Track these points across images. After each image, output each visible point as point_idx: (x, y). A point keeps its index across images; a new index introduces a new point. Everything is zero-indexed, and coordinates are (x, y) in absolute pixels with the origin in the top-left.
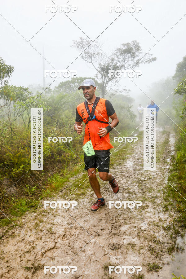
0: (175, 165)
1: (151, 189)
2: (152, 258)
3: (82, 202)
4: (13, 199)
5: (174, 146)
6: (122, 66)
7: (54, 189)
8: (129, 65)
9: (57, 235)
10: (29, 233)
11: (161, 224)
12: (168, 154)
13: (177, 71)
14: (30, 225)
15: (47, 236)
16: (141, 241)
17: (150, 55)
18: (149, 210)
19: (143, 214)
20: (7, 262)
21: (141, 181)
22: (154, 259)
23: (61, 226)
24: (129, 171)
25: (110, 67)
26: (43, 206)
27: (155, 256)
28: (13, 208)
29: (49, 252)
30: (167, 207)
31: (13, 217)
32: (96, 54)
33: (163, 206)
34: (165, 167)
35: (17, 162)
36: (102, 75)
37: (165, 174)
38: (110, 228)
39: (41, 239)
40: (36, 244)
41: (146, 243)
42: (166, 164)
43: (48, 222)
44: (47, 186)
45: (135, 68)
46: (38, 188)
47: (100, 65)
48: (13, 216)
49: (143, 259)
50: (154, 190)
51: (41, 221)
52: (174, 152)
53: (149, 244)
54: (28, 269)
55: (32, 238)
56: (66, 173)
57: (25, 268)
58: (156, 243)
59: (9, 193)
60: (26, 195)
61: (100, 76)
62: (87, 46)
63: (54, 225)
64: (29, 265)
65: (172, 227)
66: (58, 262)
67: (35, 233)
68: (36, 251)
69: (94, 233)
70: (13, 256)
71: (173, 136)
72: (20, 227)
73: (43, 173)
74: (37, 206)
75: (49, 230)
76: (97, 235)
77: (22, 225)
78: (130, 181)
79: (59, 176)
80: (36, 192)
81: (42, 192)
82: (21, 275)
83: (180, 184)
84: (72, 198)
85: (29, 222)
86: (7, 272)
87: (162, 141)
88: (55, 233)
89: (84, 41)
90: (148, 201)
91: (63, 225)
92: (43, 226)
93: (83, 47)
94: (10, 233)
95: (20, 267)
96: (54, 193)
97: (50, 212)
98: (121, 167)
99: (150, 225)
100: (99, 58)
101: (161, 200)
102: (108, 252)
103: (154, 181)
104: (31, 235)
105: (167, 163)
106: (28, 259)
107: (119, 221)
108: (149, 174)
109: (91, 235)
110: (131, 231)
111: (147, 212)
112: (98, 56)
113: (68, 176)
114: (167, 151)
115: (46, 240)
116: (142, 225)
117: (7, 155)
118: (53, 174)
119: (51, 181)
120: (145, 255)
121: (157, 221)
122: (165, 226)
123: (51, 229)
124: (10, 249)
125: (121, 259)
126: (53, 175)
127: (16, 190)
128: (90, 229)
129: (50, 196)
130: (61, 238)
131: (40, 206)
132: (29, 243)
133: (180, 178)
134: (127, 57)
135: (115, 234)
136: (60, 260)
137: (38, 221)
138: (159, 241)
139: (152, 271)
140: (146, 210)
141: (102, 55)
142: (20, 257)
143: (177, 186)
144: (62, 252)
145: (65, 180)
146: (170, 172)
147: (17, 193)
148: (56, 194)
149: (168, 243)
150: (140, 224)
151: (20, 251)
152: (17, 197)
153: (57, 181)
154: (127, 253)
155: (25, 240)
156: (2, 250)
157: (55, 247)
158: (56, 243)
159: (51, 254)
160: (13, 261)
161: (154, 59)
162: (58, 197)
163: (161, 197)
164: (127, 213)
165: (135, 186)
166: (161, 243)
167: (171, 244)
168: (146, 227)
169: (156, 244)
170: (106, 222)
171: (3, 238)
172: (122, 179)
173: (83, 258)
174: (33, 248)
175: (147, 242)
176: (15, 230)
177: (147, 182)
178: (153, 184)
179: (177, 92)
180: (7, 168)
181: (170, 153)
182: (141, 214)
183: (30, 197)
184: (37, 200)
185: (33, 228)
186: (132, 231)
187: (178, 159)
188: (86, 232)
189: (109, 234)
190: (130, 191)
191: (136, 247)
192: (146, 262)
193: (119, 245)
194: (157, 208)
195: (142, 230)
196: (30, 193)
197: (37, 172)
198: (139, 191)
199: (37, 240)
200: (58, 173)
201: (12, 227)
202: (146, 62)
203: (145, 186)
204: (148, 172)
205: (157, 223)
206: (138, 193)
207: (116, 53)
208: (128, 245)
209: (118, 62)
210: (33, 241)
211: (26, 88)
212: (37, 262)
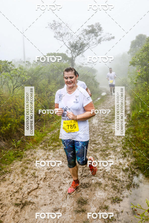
0: (131, 121)
1: (112, 141)
2: (115, 193)
3: (58, 152)
4: (3, 151)
5: (130, 107)
6: (87, 44)
7: (36, 142)
8: (93, 43)
9: (39, 178)
10: (17, 177)
11: (121, 167)
13: (131, 47)
14: (17, 171)
15: (31, 179)
16: (105, 181)
17: (110, 35)
18: (111, 156)
20: (0, 200)
21: (105, 134)
22: (116, 194)
23: (42, 171)
24: (95, 127)
25: (77, 45)
26: (27, 156)
27: (117, 191)
28: (3, 158)
29: (34, 191)
30: (125, 154)
31: (3, 165)
32: (66, 33)
33: (122, 153)
35: (5, 122)
36: (72, 51)
38: (81, 171)
39: (27, 182)
40: (23, 185)
41: (110, 182)
43: (32, 168)
44: (30, 140)
45: (98, 45)
46: (23, 142)
47: (70, 43)
48: (3, 164)
49: (107, 194)
50: (115, 141)
51: (26, 167)
52: (130, 111)
53: (112, 183)
54: (17, 205)
55: (20, 181)
56: (45, 129)
57: (15, 205)
58: (118, 181)
60: (13, 148)
61: (70, 51)
62: (59, 27)
63: (36, 170)
64: (18, 202)
65: (130, 169)
66: (41, 199)
67: (22, 177)
68: (23, 191)
69: (69, 176)
70: (4, 195)
71: (128, 99)
72: (9, 173)
74: (22, 156)
75: (33, 174)
77: (11, 171)
78: (96, 135)
79: (39, 132)
80: (21, 145)
81: (26, 145)
82: (12, 210)
83: (135, 136)
84: (50, 149)
85: (16, 169)
86: (1, 208)
88: (38, 177)
89: (56, 23)
90: (110, 150)
91: (43, 171)
92: (28, 171)
93: (56, 28)
94: (1, 178)
95: (10, 204)
96: (36, 145)
97: (33, 161)
99: (112, 168)
101: (120, 149)
102: (81, 190)
103: (114, 134)
104: (18, 179)
106: (17, 197)
108: (110, 129)
109: (67, 177)
111: (110, 158)
112: (67, 35)
113: (47, 132)
115: (31, 183)
116: (106, 168)
120: (109, 191)
121: (118, 165)
122: (124, 168)
123: (34, 173)
124: (2, 190)
125: (90, 195)
127: (5, 144)
128: (66, 173)
130: (43, 180)
131: (25, 156)
132: (18, 185)
133: (135, 131)
134: (91, 36)
135: (85, 176)
136: (42, 197)
137: (24, 168)
138: (120, 180)
139: (115, 202)
140: (109, 157)
141: (71, 35)
142: (11, 196)
143: (133, 137)
144: (44, 191)
145: (44, 135)
146: (127, 127)
147: (5, 146)
149: (126, 181)
150: (104, 168)
151: (10, 191)
152: (6, 149)
153: (38, 136)
154: (95, 190)
155: (14, 183)
157: (38, 187)
158: (39, 184)
159: (35, 193)
160: (5, 199)
161: (113, 38)
162: (39, 148)
163: (120, 146)
165: (100, 138)
166: (121, 181)
167: (129, 182)
168: (109, 170)
169: (118, 182)
173: (61, 195)
174: (21, 189)
175: (110, 181)
176: (6, 175)
177: (109, 135)
178: (114, 136)
179: (131, 64)
181: (127, 112)
182: (105, 160)
183: (17, 149)
184: (22, 151)
185: (20, 173)
186: (99, 173)
187: (133, 117)
188: (62, 175)
189: (81, 176)
190: (96, 142)
191: (102, 185)
192: (110, 196)
193: (88, 184)
194: (118, 155)
195: (106, 172)
196: (17, 146)
197: (21, 129)
198: (103, 142)
199: (24, 183)
200: (38, 129)
201: (3, 173)
202: (107, 40)
203: (108, 138)
204: (110, 127)
205: (118, 167)
206: (102, 144)
207: (83, 33)
208: (96, 184)
209: (85, 40)
210: (20, 183)
211: (10, 62)
212: (24, 199)
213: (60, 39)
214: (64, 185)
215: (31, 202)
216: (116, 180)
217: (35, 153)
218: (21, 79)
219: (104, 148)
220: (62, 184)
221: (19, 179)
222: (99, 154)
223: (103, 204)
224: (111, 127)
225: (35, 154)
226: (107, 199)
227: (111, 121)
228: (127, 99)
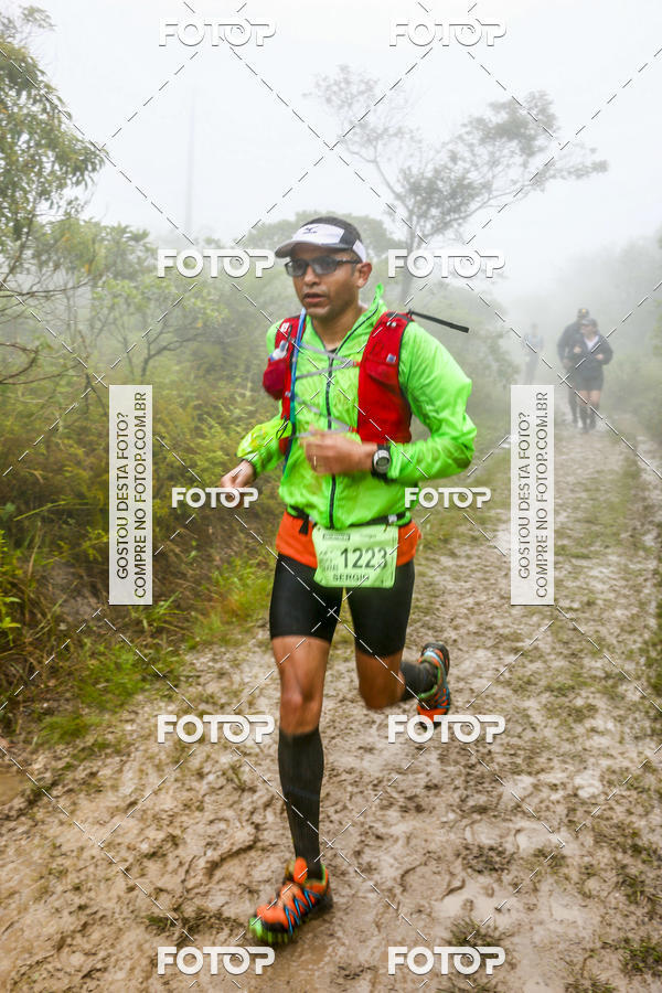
1: (599, 647)
2: (634, 918)
6: (487, 186)
7: (237, 615)
8: (513, 182)
9: (262, 797)
10: (154, 780)
11: (651, 781)
12: (645, 517)
15: (223, 796)
16: (582, 844)
17: (588, 152)
18: (599, 722)
19: (580, 740)
20: (77, 889)
22: (644, 923)
23: (272, 760)
25: (440, 184)
26: (199, 677)
27: (646, 910)
28: (90, 676)
29: (235, 861)
31: (87, 710)
32: (391, 131)
33: (652, 713)
34: (639, 566)
35: (105, 505)
36: (411, 213)
37: (646, 591)
38: (459, 782)
39: (200, 809)
40: (185, 825)
41: (604, 856)
42: (641, 553)
44: (210, 600)
45: (531, 195)
46: (178, 607)
47: (406, 174)
48: (89, 706)
49: (599, 919)
50: (610, 648)
53: (615, 859)
55: (168, 802)
57: (146, 921)
58: (644, 856)
59: (70, 619)
60: (135, 632)
61: (402, 212)
63: (245, 754)
64: (163, 907)
67: (176, 780)
68: (186, 853)
69: (402, 801)
70: (96, 866)
71: (650, 452)
72: (118, 752)
73: (193, 553)
74: (177, 678)
75: (229, 773)
76: (411, 805)
77: (123, 746)
79: (251, 566)
80: (170, 623)
81: (194, 623)
82: (135, 946)
85: (149, 735)
86: (79, 928)
87: (616, 468)
88: (253, 790)
89: (354, 78)
90: (593, 689)
92: (204, 754)
93: (348, 103)
94: (81, 774)
95: (126, 913)
96: (238, 630)
97: (229, 704)
98: (477, 552)
99: (610, 783)
100: (401, 148)
101: (640, 688)
102: (464, 881)
103: (605, 615)
104: (160, 789)
105: (645, 549)
106: (159, 885)
107: (492, 760)
108: (585, 586)
109: (391, 804)
110: (541, 802)
111: (593, 730)
112: (396, 141)
114: (639, 506)
115: (221, 815)
116: (578, 781)
117: (68, 474)
118: (230, 556)
119: (222, 582)
120: (603, 902)
121: (636, 769)
123: (235, 769)
125: (514, 915)
126: (229, 563)
128: (385, 783)
129: (225, 641)
130: (278, 811)
131: (188, 677)
132: (156, 818)
134: (506, 152)
135: (482, 810)
138: (655, 852)
139: (641, 970)
140: (589, 723)
141: (412, 138)
142: (126, 872)
148: (247, 637)
150: (571, 777)
151: (123, 847)
152: (100, 635)
153: (246, 586)
154: (536, 890)
155: (138, 807)
156: (56, 837)
157: (255, 842)
158: (258, 827)
159: (243, 869)
160: (98, 886)
161: (601, 167)
162: (255, 646)
163: (638, 678)
164: (519, 729)
165: (539, 626)
168: (597, 792)
169: (644, 862)
170: (442, 758)
171: (55, 793)
172: (485, 598)
174: (174, 841)
175: (606, 851)
176: (100, 764)
177: (581, 615)
178: (603, 625)
180: (66, 523)
181: (653, 514)
182: (569, 735)
183: (149, 640)
184: (175, 653)
185: (167, 761)
186: (547, 803)
188: (369, 791)
189: (460, 807)
190: (520, 644)
191: (568, 866)
192: (613, 930)
193: (500, 854)
194: (630, 720)
195: (583, 803)
196: (150, 625)
197: (173, 547)
198: (554, 649)
199: (187, 812)
200: (245, 554)
201: (86, 752)
202: (570, 173)
203: (575, 629)
204: (581, 577)
205: (636, 779)
206: (553, 657)
207: (467, 133)
208: (536, 856)
209: (473, 169)
210: (171, 813)
211: (141, 232)
212: (192, 899)
213: (363, 151)
214: (379, 843)
215: (226, 915)
216: (637, 850)
217: (238, 666)
218: (185, 316)
219: (564, 680)
220: (371, 841)
221: (163, 791)
222: (540, 703)
223: (583, 969)
224: (587, 576)
225: (238, 672)
226: (599, 945)
227: (585, 551)
228: (645, 452)
